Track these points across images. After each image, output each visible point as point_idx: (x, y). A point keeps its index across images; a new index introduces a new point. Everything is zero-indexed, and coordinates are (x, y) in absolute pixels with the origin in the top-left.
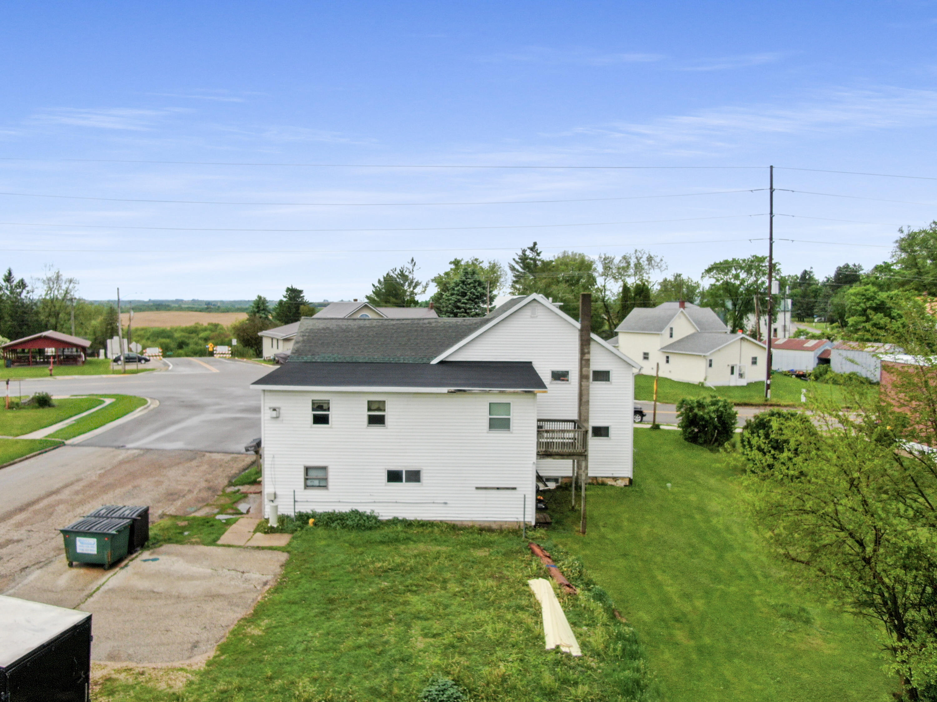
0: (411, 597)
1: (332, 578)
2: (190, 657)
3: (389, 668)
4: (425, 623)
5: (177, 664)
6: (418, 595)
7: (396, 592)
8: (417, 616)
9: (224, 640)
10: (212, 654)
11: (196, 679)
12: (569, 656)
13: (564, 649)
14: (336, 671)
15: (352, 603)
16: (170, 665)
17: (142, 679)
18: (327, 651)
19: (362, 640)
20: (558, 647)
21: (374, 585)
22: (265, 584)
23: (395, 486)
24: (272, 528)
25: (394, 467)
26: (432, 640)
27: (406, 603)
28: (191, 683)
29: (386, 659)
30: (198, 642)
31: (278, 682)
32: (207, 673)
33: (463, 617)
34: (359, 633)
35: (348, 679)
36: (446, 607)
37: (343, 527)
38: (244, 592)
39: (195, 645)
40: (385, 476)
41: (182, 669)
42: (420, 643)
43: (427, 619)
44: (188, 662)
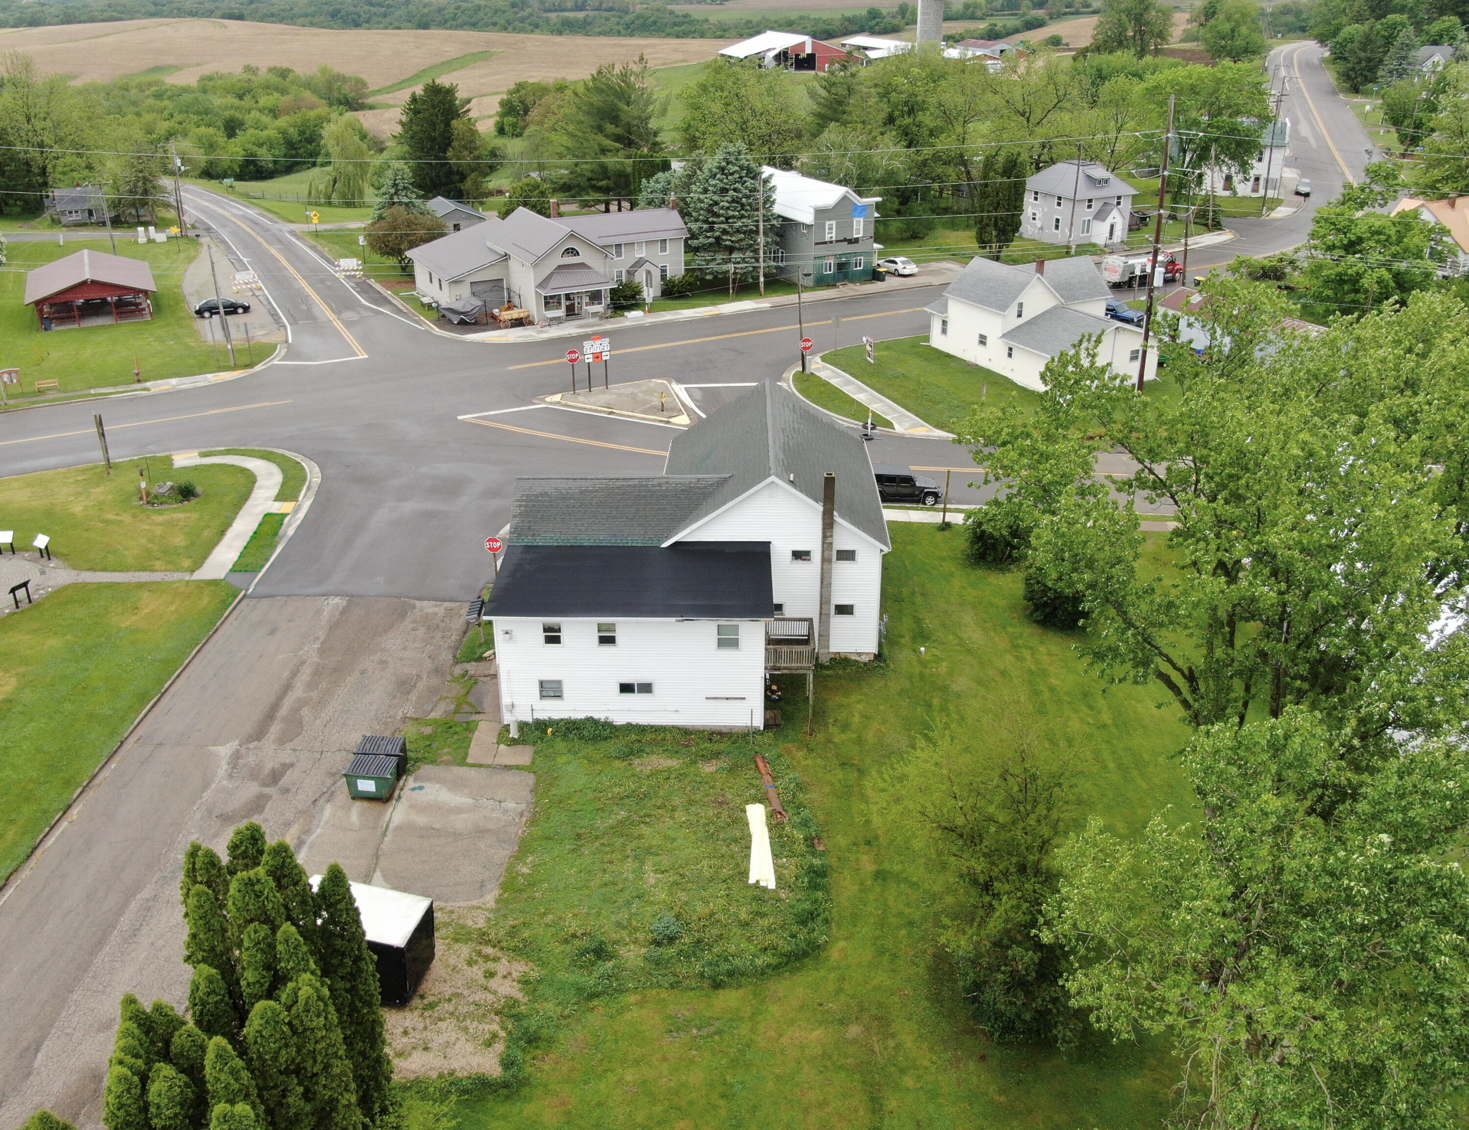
0: (645, 830)
1: (578, 808)
2: (482, 896)
3: (628, 903)
4: (657, 859)
5: (474, 903)
6: (650, 826)
7: (632, 824)
8: (649, 851)
9: (502, 879)
10: (497, 892)
11: (491, 916)
12: (765, 889)
13: (762, 884)
14: (590, 908)
15: (597, 837)
16: (469, 903)
17: (454, 916)
18: (581, 889)
19: (607, 877)
20: (758, 882)
21: (613, 817)
22: (521, 815)
23: (628, 696)
24: (514, 739)
25: (626, 681)
26: (660, 876)
27: (640, 837)
28: (489, 919)
29: (626, 895)
30: (483, 881)
31: (550, 918)
32: (498, 910)
33: (687, 851)
34: (605, 871)
35: (599, 914)
36: (674, 840)
37: (580, 739)
38: (505, 826)
39: (482, 884)
40: (617, 689)
41: (479, 908)
42: (651, 878)
43: (658, 855)
44: (482, 900)
